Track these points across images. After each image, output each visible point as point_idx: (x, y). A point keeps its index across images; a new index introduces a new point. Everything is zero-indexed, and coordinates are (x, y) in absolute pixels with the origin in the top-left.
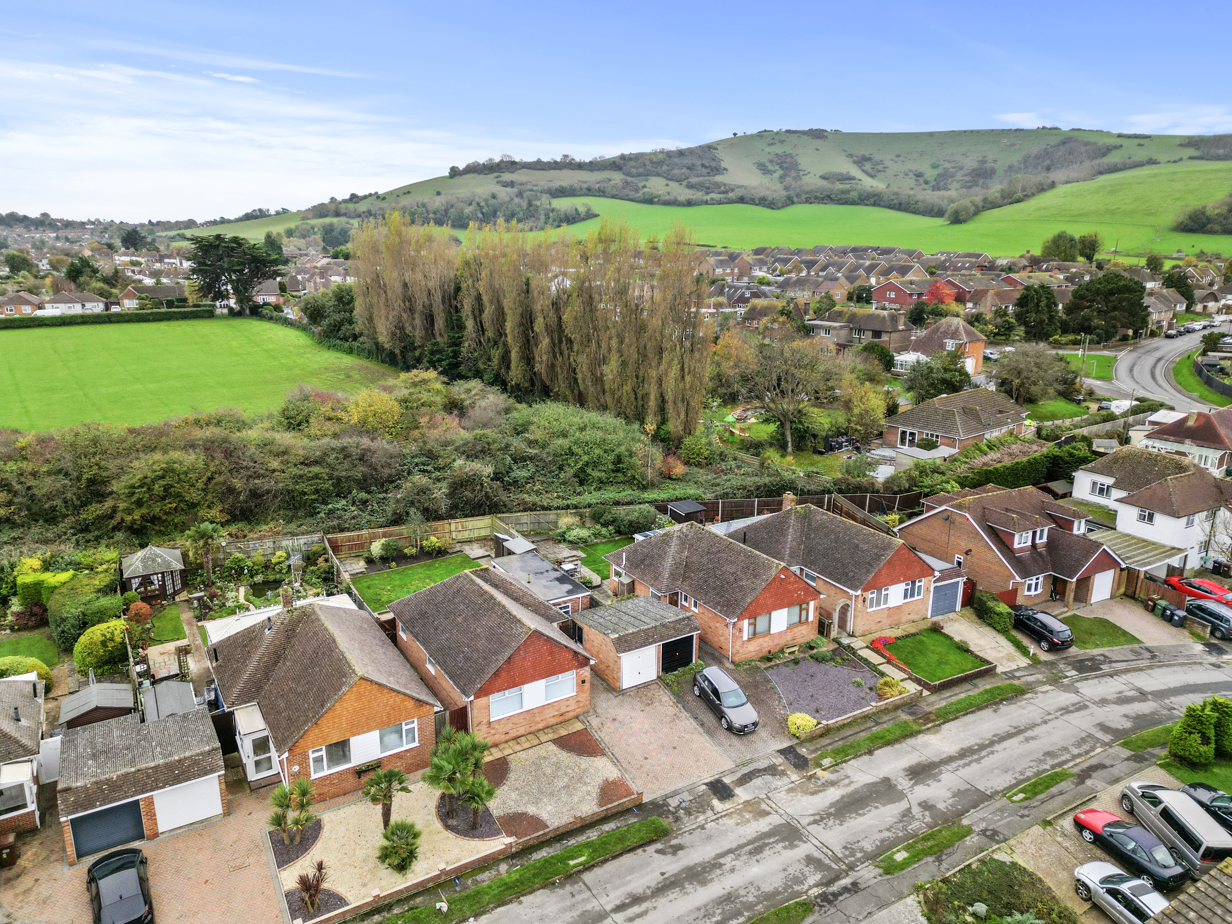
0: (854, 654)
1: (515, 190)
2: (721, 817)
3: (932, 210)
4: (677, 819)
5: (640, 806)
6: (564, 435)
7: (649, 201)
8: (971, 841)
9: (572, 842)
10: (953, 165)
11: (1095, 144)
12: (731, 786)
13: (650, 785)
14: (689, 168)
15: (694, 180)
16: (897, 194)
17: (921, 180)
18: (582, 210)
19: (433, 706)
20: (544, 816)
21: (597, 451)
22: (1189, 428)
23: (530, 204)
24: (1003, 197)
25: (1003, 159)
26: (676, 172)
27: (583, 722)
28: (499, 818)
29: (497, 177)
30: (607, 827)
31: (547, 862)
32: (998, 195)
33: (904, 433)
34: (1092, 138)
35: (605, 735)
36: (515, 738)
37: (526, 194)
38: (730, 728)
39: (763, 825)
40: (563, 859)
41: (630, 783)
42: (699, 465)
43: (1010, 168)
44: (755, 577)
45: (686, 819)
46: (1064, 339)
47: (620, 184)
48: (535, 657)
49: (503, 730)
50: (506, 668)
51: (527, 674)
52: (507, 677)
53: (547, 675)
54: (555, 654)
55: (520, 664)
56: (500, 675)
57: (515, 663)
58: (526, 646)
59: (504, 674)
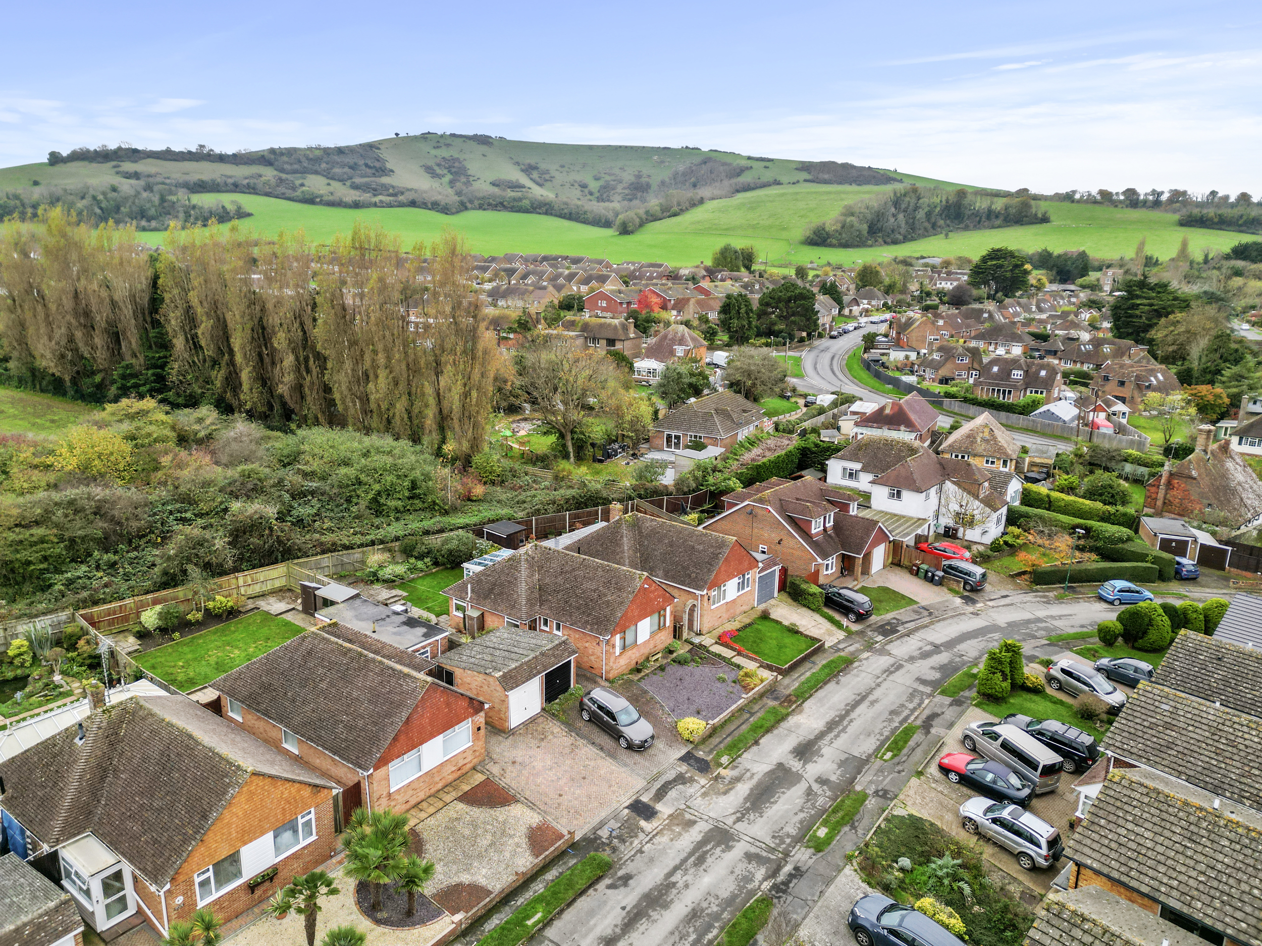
0: (708, 651)
1: (142, 183)
2: (654, 836)
3: (600, 221)
4: (614, 850)
5: (573, 846)
6: (346, 463)
7: (310, 200)
8: (871, 803)
9: (520, 901)
10: (613, 178)
11: (730, 164)
12: (651, 803)
13: (575, 822)
14: (351, 167)
15: (358, 180)
16: (566, 204)
17: (586, 191)
18: (230, 207)
19: (331, 788)
20: (482, 881)
21: (389, 478)
22: (887, 415)
23: (163, 200)
24: (663, 211)
25: (657, 175)
26: (337, 170)
27: (482, 772)
28: (434, 896)
29: (115, 167)
30: (551, 875)
31: (504, 929)
32: (658, 208)
33: (669, 437)
34: (728, 160)
35: (510, 780)
36: (416, 805)
37: (156, 188)
38: (631, 747)
39: (695, 835)
40: (519, 922)
41: (554, 824)
42: (493, 483)
43: (663, 183)
44: (619, 590)
45: (622, 848)
46: (758, 343)
47: (273, 181)
48: (432, 712)
49: (403, 799)
50: (405, 730)
51: (425, 732)
52: (406, 740)
53: (444, 729)
54: (451, 705)
55: (419, 723)
56: (399, 738)
57: (414, 722)
58: (424, 701)
59: (402, 737)
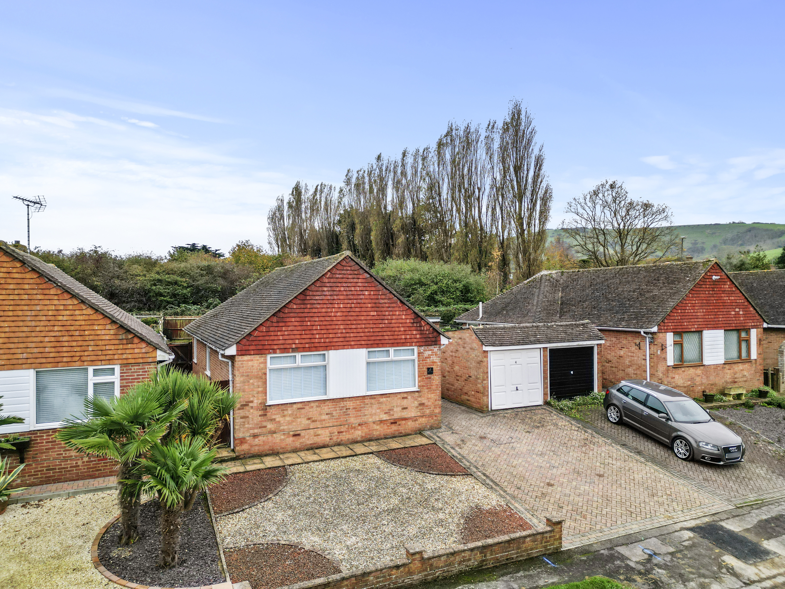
5: (559, 555)
11: (771, 231)
12: (750, 537)
20: (336, 553)
25: (710, 242)
27: (428, 437)
34: (769, 228)
35: (469, 452)
36: (312, 448)
48: (349, 305)
49: (290, 427)
50: (298, 311)
51: (335, 331)
52: (299, 328)
53: (369, 342)
54: (382, 309)
55: (324, 310)
56: (288, 320)
57: (315, 306)
58: (335, 280)
59: (293, 320)
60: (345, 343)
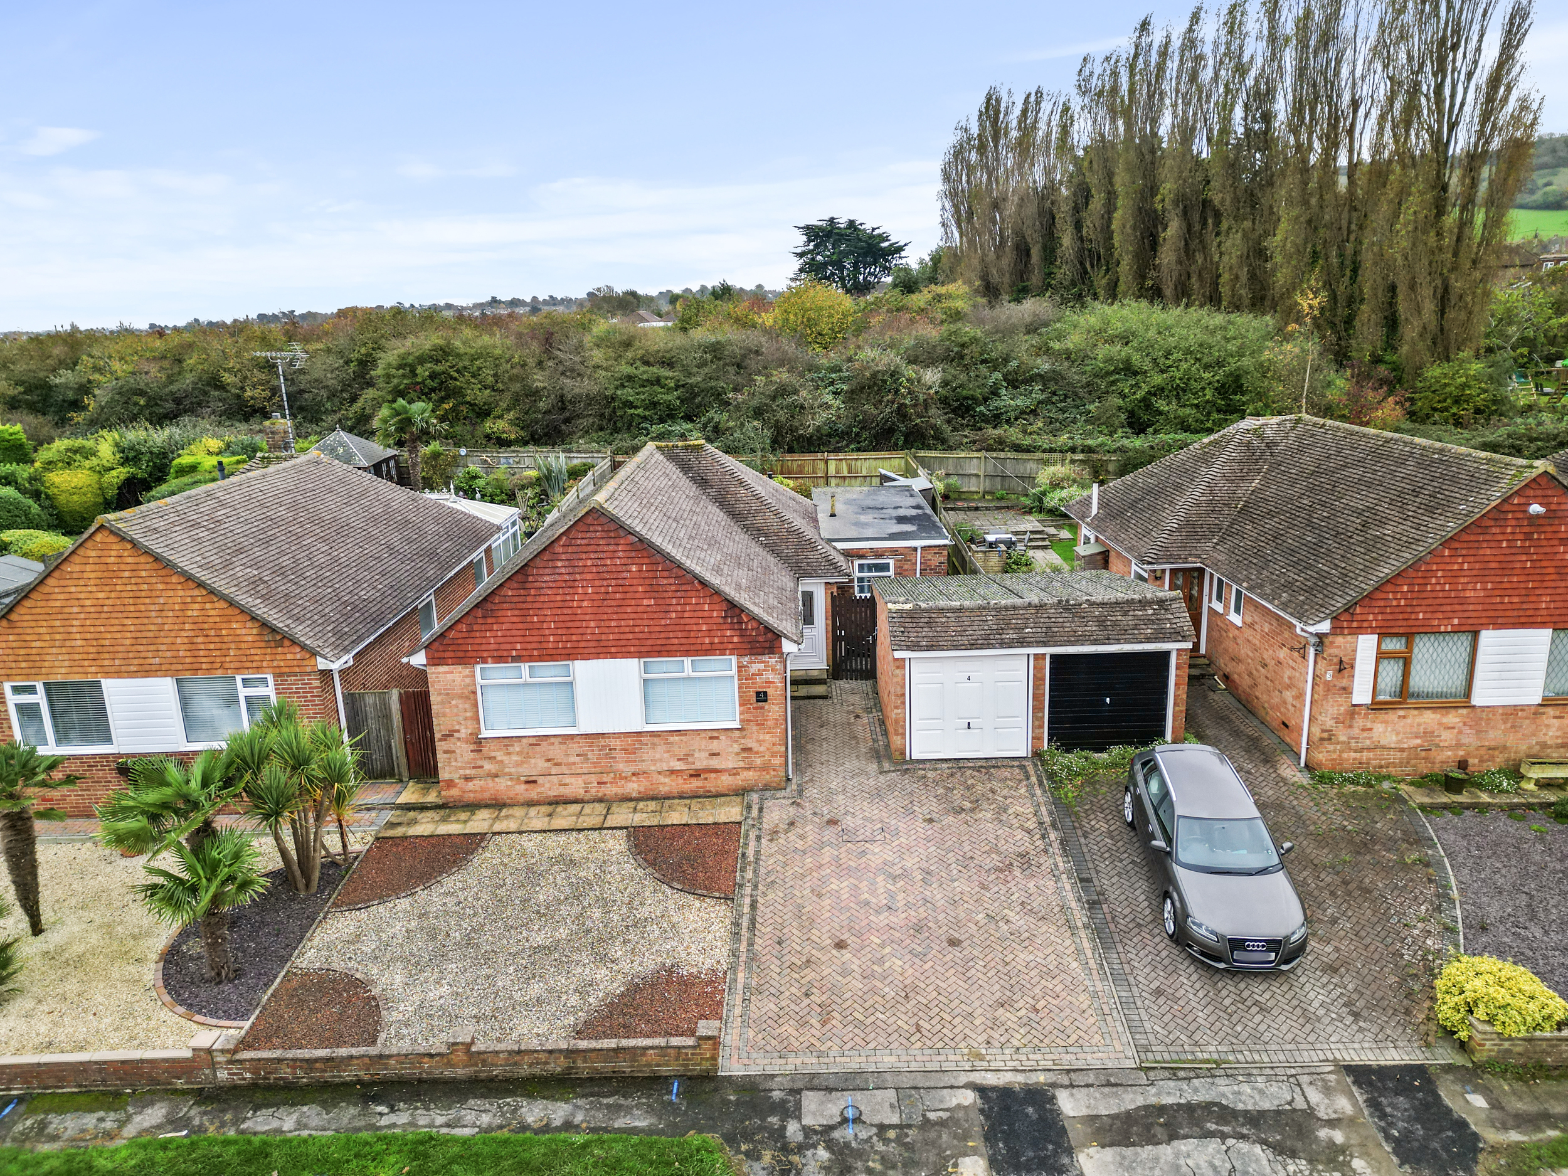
5: (703, 1081)
9: (400, 1119)
12: (1075, 1133)
13: (789, 1029)
20: (400, 1010)
21: (1188, 367)
27: (745, 807)
28: (298, 975)
35: (777, 851)
36: (556, 802)
41: (733, 999)
44: (1432, 510)
48: (603, 590)
49: (520, 770)
50: (515, 599)
51: (580, 631)
52: (520, 626)
53: (643, 649)
54: (666, 595)
55: (559, 598)
56: (500, 613)
57: (543, 591)
58: (575, 549)
59: (509, 613)
60: (599, 650)
